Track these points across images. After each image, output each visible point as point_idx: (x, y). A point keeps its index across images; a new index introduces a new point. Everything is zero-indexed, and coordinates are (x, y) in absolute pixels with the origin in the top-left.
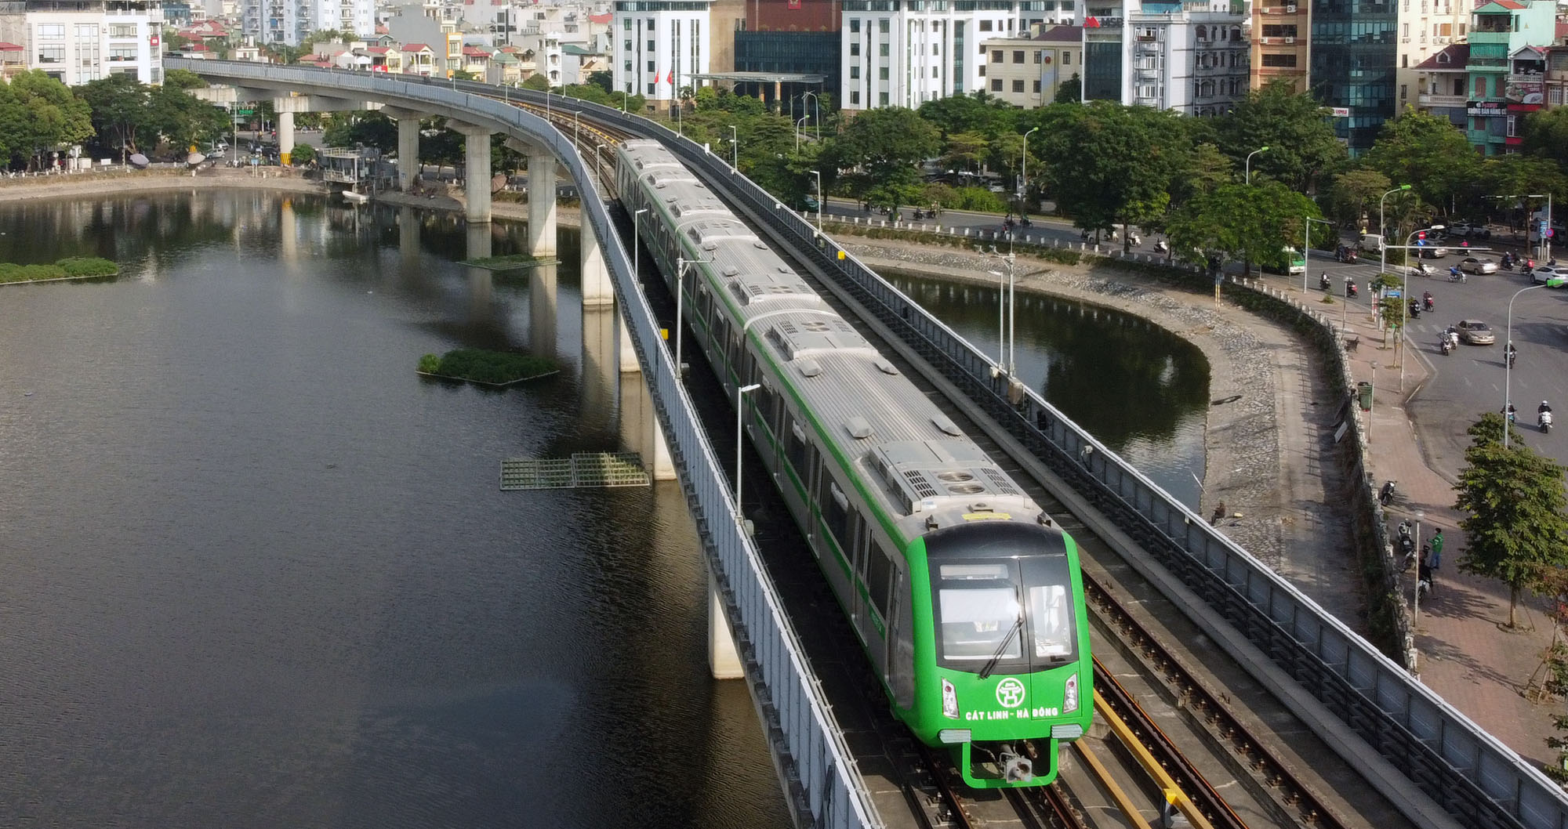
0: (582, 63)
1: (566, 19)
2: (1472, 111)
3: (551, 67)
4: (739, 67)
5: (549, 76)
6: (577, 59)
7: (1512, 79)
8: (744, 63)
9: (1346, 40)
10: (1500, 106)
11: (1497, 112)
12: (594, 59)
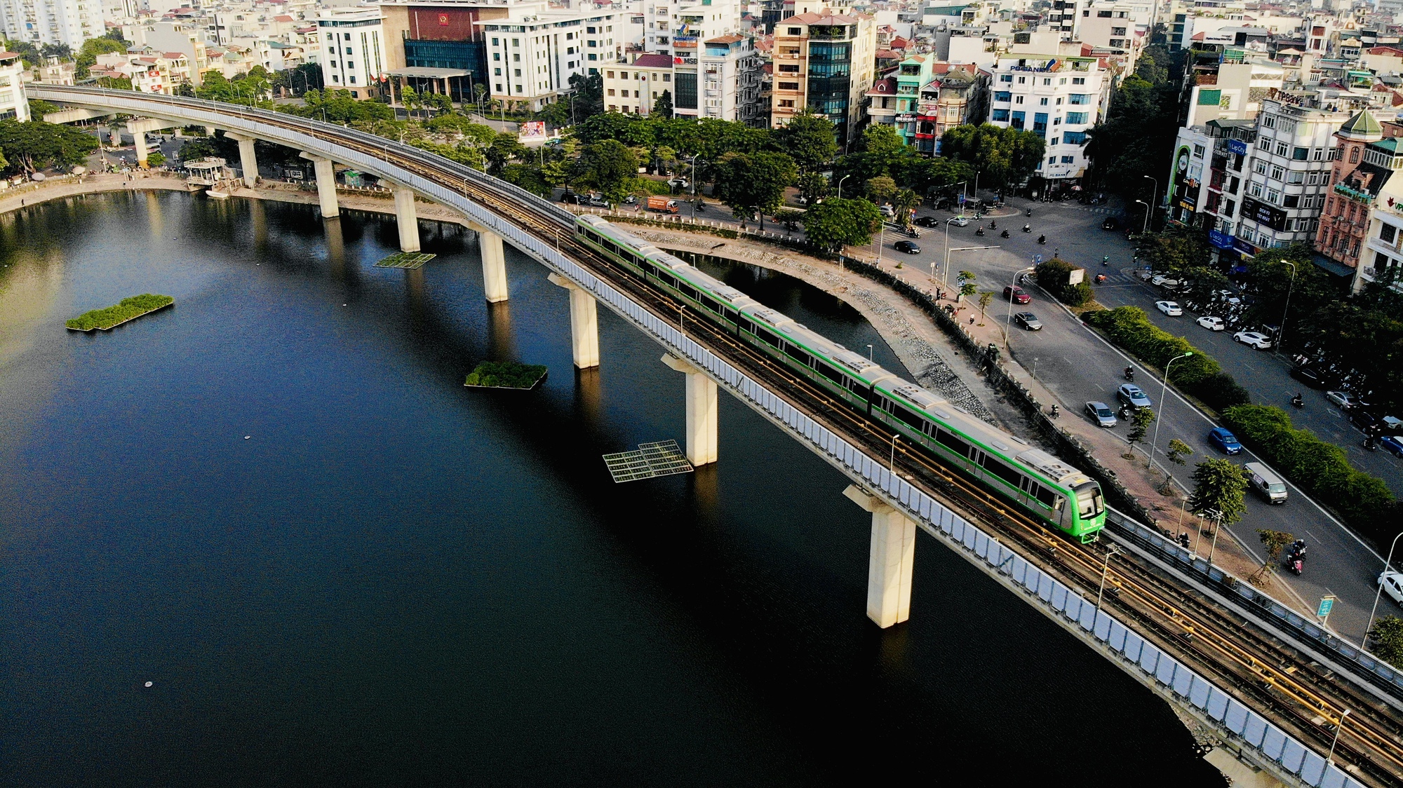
0: (283, 54)
1: (260, 20)
2: (897, 119)
3: (265, 60)
4: (409, 64)
5: (265, 66)
6: (279, 52)
7: (921, 102)
8: (413, 61)
9: (828, 76)
10: (913, 116)
11: (911, 119)
12: (291, 51)
